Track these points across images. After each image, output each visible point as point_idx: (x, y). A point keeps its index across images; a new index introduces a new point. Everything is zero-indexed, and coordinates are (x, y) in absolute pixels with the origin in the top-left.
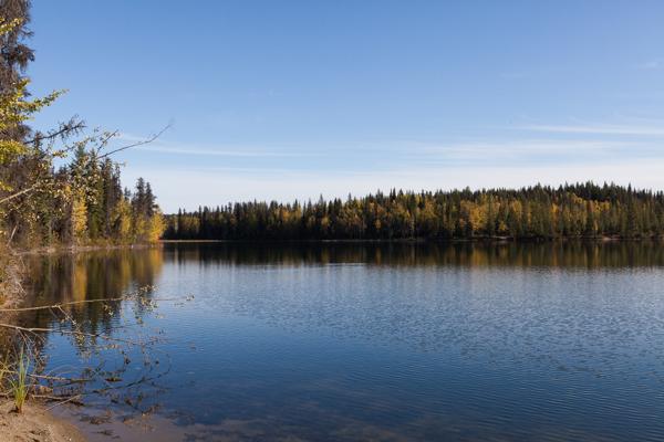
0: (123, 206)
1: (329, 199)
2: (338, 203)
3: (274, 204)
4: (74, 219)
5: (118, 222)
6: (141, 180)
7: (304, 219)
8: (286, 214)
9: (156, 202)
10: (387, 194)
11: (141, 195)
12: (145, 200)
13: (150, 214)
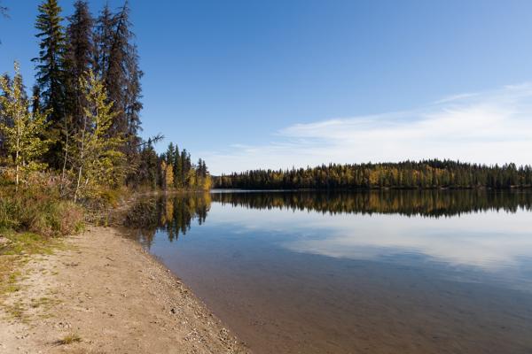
0: (192, 172)
1: (297, 168)
2: (302, 170)
3: (269, 171)
4: (167, 178)
5: (188, 180)
6: (200, 160)
7: (284, 178)
8: (275, 176)
9: (208, 170)
10: (327, 166)
11: (200, 166)
12: (202, 170)
13: (205, 176)
